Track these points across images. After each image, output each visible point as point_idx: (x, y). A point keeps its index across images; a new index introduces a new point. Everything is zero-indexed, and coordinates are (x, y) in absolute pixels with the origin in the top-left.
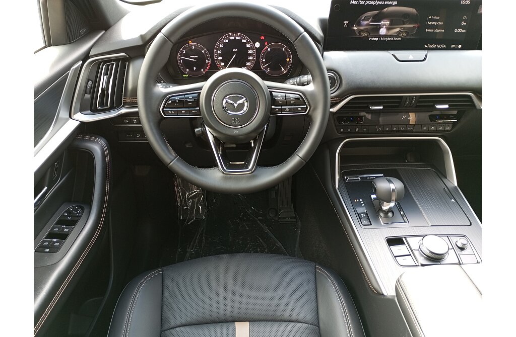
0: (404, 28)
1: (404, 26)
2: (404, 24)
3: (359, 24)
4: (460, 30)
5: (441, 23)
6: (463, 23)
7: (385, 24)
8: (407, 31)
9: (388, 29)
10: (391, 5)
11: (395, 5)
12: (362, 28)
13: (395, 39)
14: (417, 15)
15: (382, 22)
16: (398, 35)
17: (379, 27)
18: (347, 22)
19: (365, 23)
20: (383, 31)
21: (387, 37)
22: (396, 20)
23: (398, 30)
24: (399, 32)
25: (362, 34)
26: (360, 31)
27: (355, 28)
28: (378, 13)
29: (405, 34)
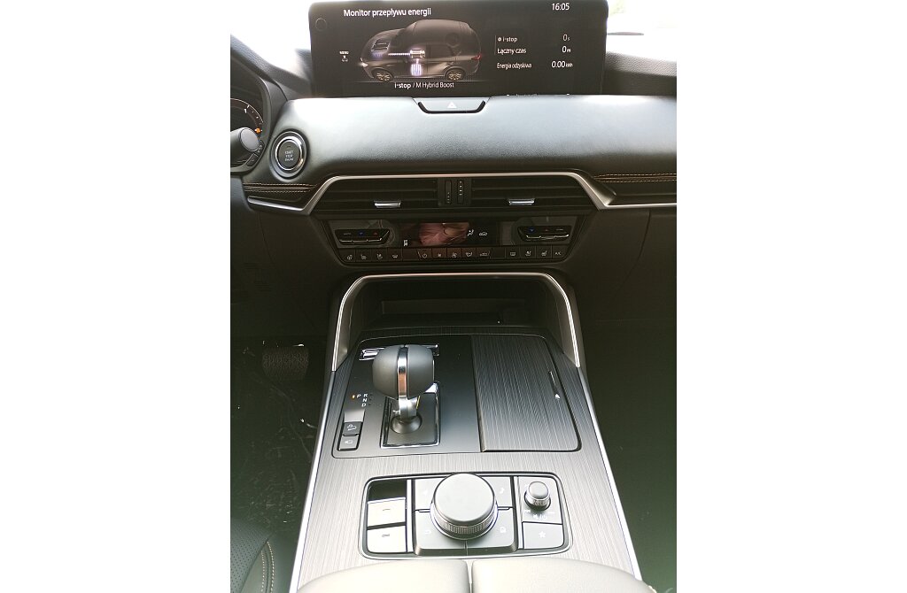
0: (455, 62)
1: (453, 58)
2: (453, 55)
3: (369, 57)
4: (561, 64)
5: (523, 51)
6: (565, 50)
7: (417, 56)
8: (463, 68)
9: (426, 65)
10: (421, 17)
11: (428, 17)
12: (376, 64)
13: (442, 85)
14: (473, 34)
15: (411, 52)
16: (447, 77)
17: (407, 63)
18: (346, 53)
19: (380, 53)
20: (416, 70)
21: (427, 81)
22: (436, 46)
23: (443, 66)
24: (447, 71)
25: (380, 75)
26: (375, 71)
27: (364, 65)
28: (400, 33)
29: (459, 75)
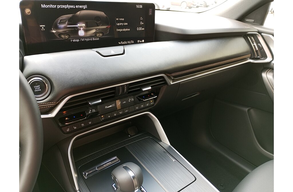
0: (99, 29)
1: (98, 27)
2: (98, 26)
3: (57, 28)
4: (141, 29)
5: (126, 24)
6: (142, 23)
7: (82, 27)
8: (102, 31)
9: (86, 31)
10: (82, 9)
11: (86, 9)
12: (60, 31)
13: (94, 39)
14: (106, 17)
15: (78, 25)
16: (96, 35)
17: (77, 30)
18: (43, 26)
19: (62, 26)
20: (81, 33)
21: (87, 37)
22: (90, 22)
23: (94, 31)
24: (96, 33)
25: (63, 36)
26: (60, 34)
27: (54, 31)
28: (73, 16)
29: (101, 35)
